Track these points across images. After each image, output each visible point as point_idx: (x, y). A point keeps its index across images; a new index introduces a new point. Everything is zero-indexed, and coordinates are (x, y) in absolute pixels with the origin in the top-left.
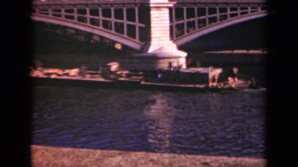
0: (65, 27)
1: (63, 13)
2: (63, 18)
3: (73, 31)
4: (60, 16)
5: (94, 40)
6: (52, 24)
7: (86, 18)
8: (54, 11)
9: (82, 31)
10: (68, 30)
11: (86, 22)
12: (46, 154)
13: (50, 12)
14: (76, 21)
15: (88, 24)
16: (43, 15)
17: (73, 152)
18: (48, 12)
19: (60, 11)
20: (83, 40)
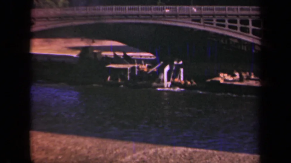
0: (228, 37)
1: (227, 23)
2: (227, 28)
3: (236, 41)
4: (224, 26)
5: (256, 50)
6: (216, 34)
7: (248, 29)
8: (217, 20)
9: (245, 41)
10: (231, 39)
11: (248, 32)
12: (223, 158)
13: (215, 22)
14: (239, 31)
15: (251, 34)
16: (208, 25)
17: (248, 158)
18: (213, 22)
19: (224, 21)
20: (245, 49)
